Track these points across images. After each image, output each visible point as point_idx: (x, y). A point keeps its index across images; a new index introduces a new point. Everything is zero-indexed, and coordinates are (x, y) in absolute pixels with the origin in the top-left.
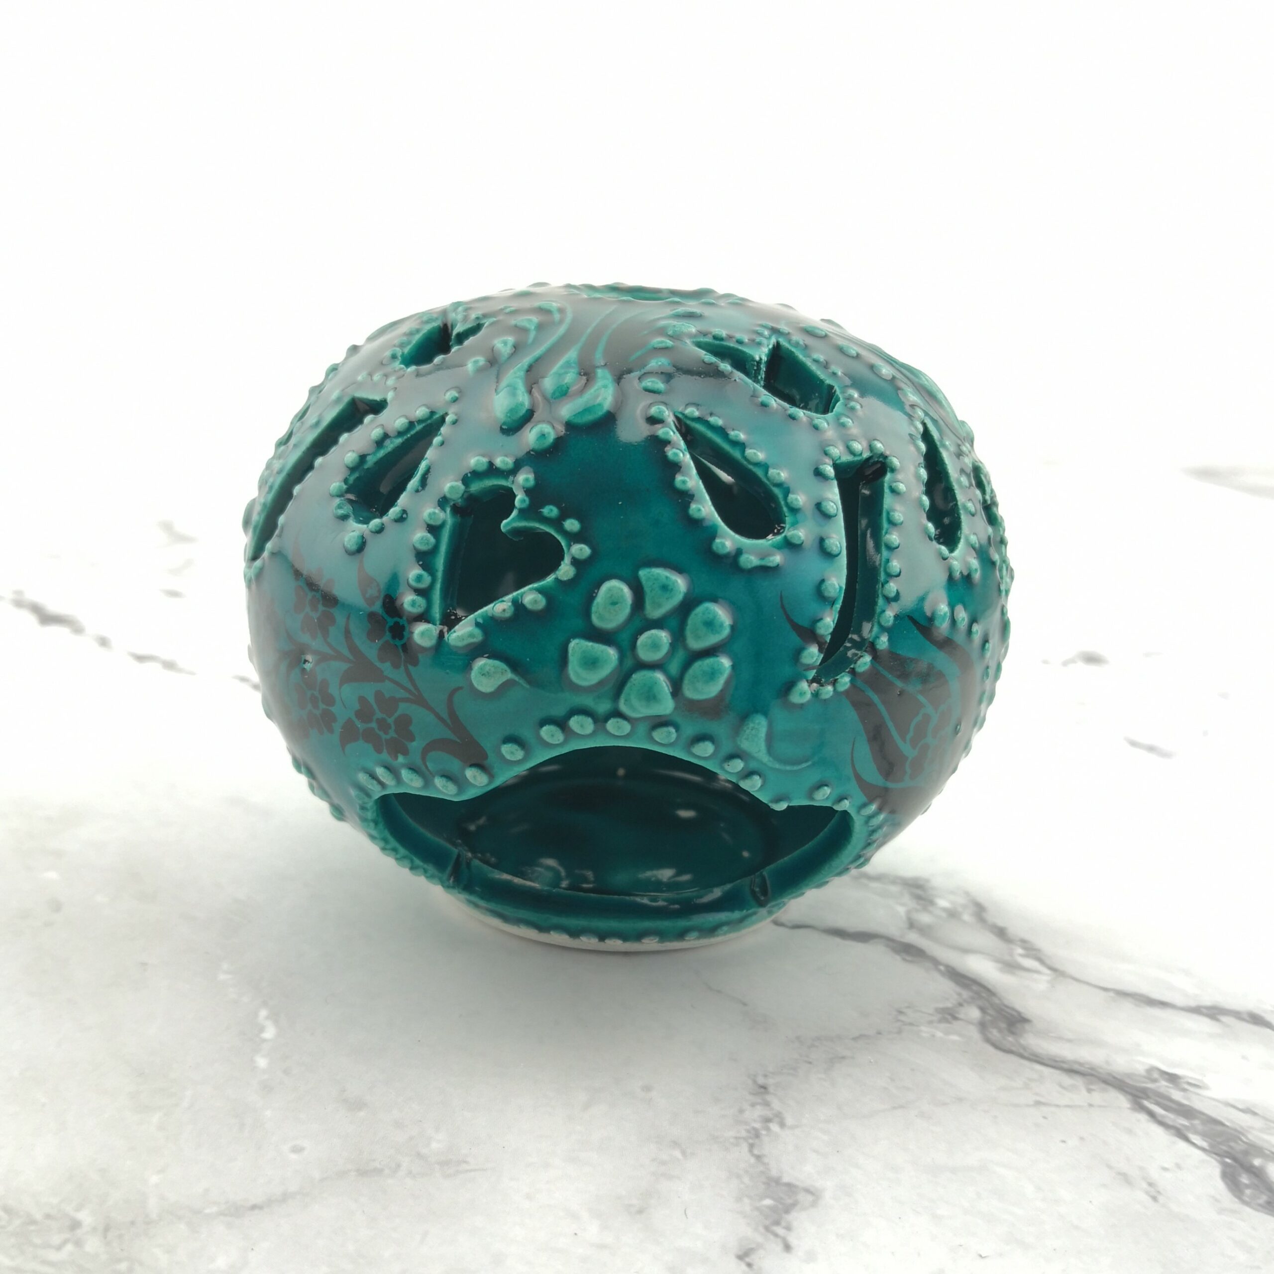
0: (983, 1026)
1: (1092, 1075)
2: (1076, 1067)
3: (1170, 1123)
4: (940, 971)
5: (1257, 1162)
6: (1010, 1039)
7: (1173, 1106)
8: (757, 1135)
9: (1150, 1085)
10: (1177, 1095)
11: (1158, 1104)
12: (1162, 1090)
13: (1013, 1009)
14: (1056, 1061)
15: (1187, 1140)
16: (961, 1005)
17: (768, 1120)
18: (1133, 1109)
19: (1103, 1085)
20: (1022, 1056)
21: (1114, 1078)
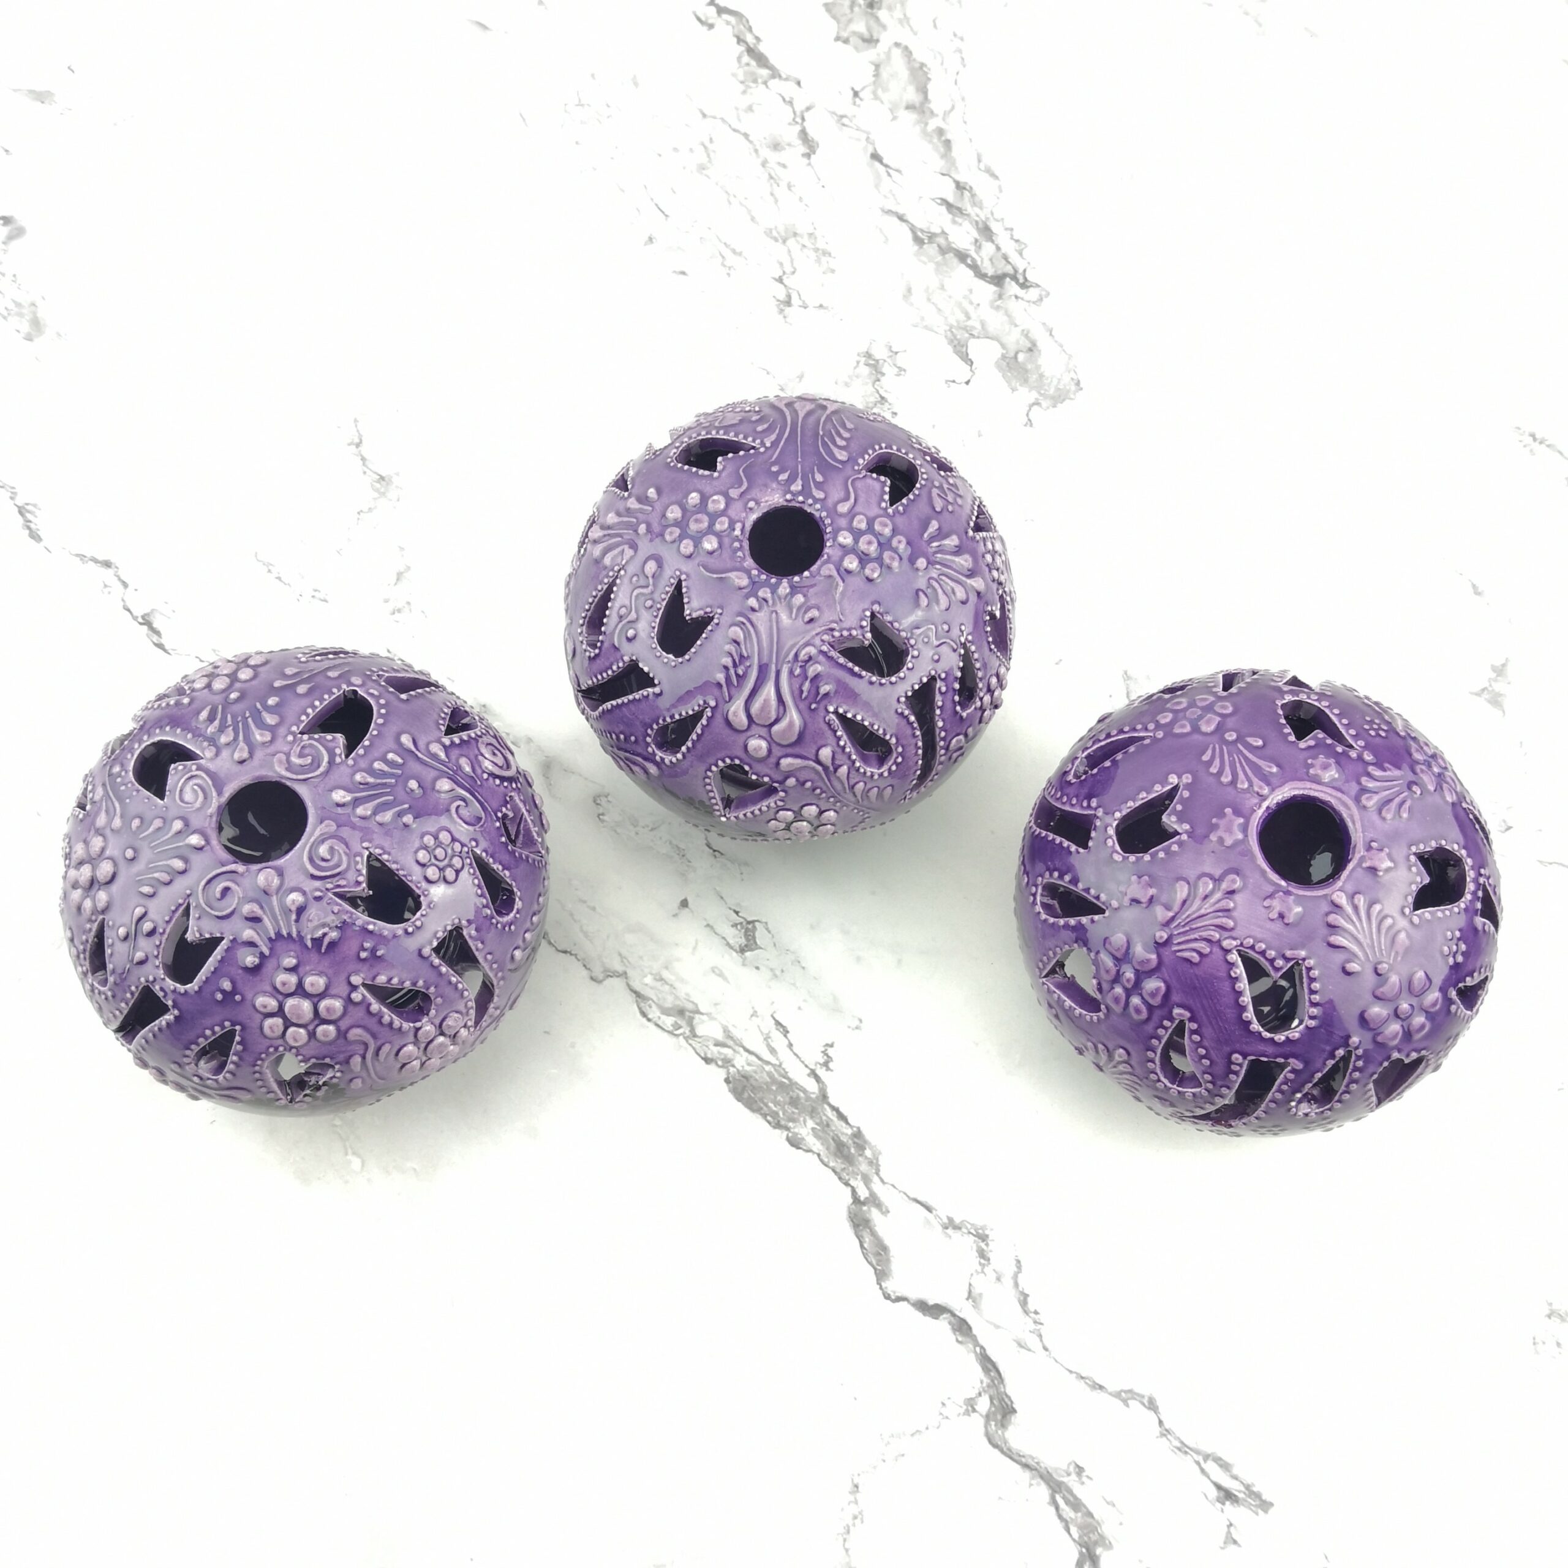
0: (988, 1418)
1: (1036, 1469)
2: (1031, 1462)
3: (1065, 1516)
4: (975, 1352)
5: (1099, 1551)
6: (1000, 1432)
7: (1072, 1499)
8: (848, 1532)
9: (1065, 1479)
10: (1079, 1491)
11: (1064, 1498)
12: (1070, 1484)
13: (1009, 1398)
14: (1020, 1456)
15: (1068, 1530)
16: (980, 1394)
17: (855, 1517)
18: (1049, 1503)
19: (1039, 1480)
20: (1002, 1452)
21: (1048, 1472)
